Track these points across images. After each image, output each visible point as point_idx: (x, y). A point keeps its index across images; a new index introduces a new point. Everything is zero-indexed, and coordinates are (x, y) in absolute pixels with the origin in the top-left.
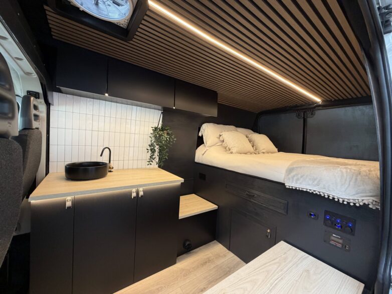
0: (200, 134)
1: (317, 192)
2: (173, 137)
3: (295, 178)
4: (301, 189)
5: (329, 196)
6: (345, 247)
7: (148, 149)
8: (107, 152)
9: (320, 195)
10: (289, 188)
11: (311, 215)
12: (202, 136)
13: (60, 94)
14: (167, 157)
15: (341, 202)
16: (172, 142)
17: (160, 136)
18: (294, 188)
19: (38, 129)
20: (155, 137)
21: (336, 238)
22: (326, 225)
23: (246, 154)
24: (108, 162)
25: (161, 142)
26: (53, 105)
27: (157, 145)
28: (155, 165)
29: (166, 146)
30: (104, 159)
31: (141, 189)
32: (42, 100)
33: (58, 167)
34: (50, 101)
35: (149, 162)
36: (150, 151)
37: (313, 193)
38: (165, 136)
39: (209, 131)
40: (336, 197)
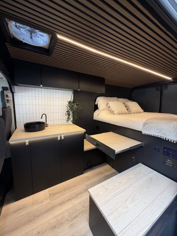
0: (96, 104)
1: (159, 136)
2: (80, 106)
3: (147, 129)
4: (150, 135)
5: (166, 139)
6: (174, 166)
7: (66, 114)
8: (44, 116)
9: (161, 138)
10: (144, 134)
11: (156, 149)
12: (97, 104)
13: (18, 86)
14: (77, 118)
15: (173, 142)
16: (79, 109)
17: (72, 106)
18: (147, 134)
19: (9, 107)
20: (70, 107)
21: (169, 162)
22: (164, 155)
23: (123, 114)
24: (45, 122)
25: (73, 110)
26: (15, 93)
27: (71, 111)
28: (70, 122)
29: (76, 111)
30: (43, 120)
31: (63, 136)
32: (9, 91)
33: (21, 125)
34: (13, 91)
35: (67, 121)
36: (67, 115)
37: (157, 137)
38: (75, 106)
39: (101, 101)
40: (169, 139)
